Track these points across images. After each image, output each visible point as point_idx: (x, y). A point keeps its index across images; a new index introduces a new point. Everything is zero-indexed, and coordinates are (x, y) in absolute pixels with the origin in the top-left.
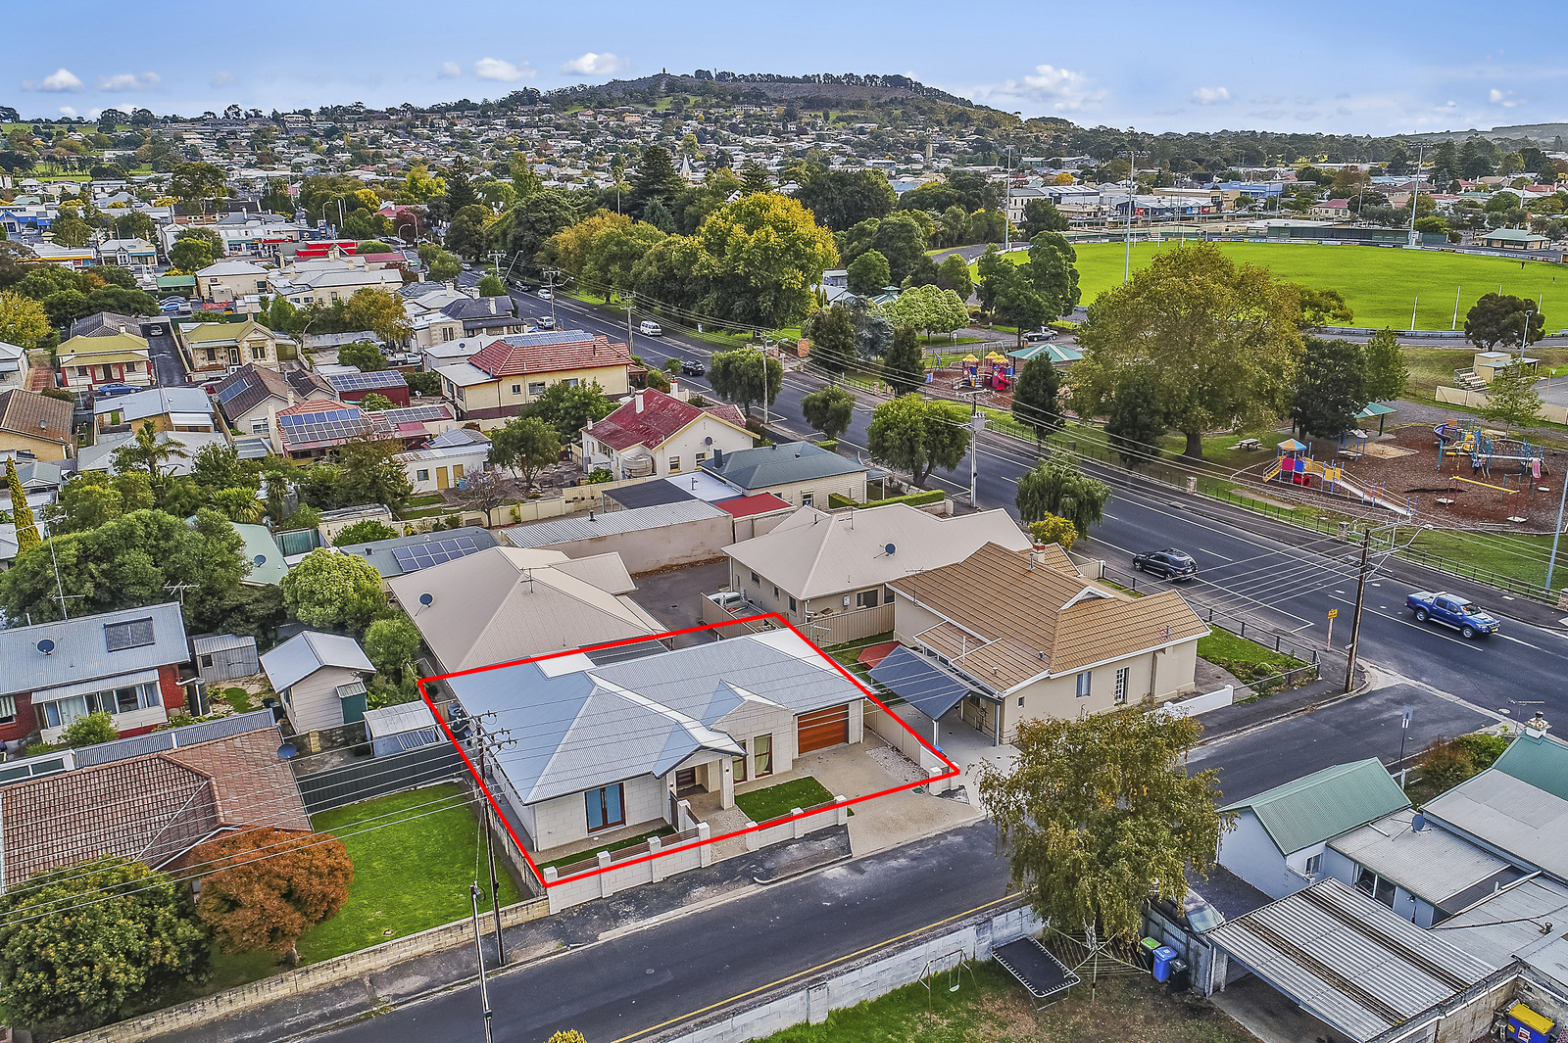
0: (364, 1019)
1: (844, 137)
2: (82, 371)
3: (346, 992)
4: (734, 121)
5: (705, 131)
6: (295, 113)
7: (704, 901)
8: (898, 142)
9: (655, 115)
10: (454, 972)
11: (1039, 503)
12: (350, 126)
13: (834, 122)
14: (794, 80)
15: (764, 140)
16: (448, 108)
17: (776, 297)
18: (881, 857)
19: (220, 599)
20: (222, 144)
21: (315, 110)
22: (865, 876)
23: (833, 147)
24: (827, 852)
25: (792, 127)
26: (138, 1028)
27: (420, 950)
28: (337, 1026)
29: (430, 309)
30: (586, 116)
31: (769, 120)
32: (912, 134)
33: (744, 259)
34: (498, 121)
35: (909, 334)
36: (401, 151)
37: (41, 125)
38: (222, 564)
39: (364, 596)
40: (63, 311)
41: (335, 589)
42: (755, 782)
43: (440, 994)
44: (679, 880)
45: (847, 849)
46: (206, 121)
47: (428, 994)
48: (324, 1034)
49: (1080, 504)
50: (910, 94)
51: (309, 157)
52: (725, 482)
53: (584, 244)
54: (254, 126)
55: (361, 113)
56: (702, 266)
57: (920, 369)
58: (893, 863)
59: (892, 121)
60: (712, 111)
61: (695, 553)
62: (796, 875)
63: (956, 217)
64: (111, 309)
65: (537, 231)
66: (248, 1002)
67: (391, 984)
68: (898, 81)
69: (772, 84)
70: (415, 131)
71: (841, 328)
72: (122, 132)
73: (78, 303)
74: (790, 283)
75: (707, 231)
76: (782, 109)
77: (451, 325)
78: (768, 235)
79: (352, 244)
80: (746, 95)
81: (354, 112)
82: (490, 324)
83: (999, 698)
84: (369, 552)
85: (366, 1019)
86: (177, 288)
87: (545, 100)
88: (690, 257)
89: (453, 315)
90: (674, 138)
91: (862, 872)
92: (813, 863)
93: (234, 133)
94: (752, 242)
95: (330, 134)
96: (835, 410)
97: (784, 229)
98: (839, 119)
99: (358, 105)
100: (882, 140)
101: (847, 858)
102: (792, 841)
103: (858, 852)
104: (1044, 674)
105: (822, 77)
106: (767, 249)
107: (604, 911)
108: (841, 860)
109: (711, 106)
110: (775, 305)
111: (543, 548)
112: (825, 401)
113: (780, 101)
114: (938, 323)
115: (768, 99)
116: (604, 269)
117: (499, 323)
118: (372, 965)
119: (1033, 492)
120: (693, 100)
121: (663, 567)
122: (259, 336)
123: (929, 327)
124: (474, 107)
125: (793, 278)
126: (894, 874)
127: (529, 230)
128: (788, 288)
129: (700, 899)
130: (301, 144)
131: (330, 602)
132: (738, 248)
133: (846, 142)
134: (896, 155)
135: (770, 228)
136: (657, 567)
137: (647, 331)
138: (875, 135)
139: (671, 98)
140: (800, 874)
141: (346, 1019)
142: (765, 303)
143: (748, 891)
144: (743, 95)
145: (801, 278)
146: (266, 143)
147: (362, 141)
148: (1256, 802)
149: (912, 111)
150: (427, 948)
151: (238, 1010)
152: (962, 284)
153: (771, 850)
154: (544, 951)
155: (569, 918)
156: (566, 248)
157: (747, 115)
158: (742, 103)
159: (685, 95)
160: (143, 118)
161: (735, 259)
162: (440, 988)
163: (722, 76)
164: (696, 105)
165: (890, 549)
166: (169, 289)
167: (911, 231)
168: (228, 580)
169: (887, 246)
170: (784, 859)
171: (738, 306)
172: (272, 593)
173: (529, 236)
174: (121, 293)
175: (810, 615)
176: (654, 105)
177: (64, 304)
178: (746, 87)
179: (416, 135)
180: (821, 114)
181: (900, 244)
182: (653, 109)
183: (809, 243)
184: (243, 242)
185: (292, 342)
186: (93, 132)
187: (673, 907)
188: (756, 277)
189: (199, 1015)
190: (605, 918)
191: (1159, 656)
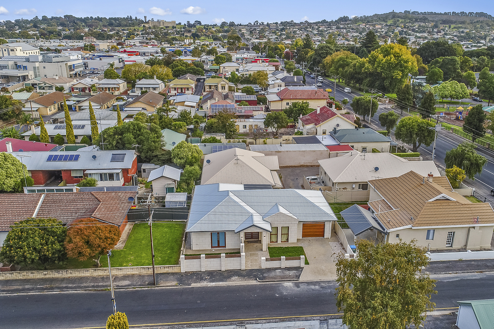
0: (104, 291)
1: (455, 34)
2: (175, 89)
3: (105, 280)
4: (414, 28)
5: (403, 31)
6: (273, 23)
7: (236, 282)
8: (476, 36)
9: (386, 25)
10: (139, 283)
11: (454, 162)
12: (288, 28)
13: (452, 29)
14: (441, 14)
15: (424, 34)
16: (319, 22)
17: (391, 81)
18: (309, 283)
19: (153, 152)
20: (251, 32)
21: (279, 23)
22: (299, 289)
23: (449, 38)
24: (290, 276)
25: (435, 30)
26: (42, 274)
27: (134, 273)
28: (95, 290)
29: (278, 79)
30: (362, 26)
31: (427, 28)
32: (483, 33)
33: (380, 67)
34: (334, 27)
35: (431, 95)
36: (301, 36)
37: (206, 26)
38: (154, 142)
39: (193, 158)
40: (179, 73)
41: (184, 154)
42: (280, 243)
43: (131, 289)
44: (230, 272)
45: (298, 277)
46: (249, 25)
47: (127, 288)
48: (90, 292)
49: (472, 164)
50: (485, 19)
51: (274, 37)
52: (335, 140)
53: (333, 61)
54: (261, 27)
55: (292, 24)
56: (365, 68)
57: (433, 109)
58: (313, 287)
59: (476, 28)
60: (407, 24)
61: (314, 162)
62: (273, 281)
63: (483, 60)
64: (191, 73)
65: (321, 57)
66: (76, 275)
67: (119, 282)
68: (482, 14)
69: (432, 15)
70: (307, 29)
71: (407, 92)
72: (226, 28)
73: (183, 70)
74: (396, 76)
75: (371, 56)
76: (433, 24)
77: (281, 84)
78: (391, 58)
79: (268, 60)
80: (420, 19)
81: (290, 23)
82: (293, 84)
83: (387, 232)
84: (205, 145)
85: (105, 290)
86: (214, 69)
87: (350, 20)
88: (362, 65)
89: (283, 81)
90: (391, 33)
91: (298, 287)
92: (282, 278)
93: (255, 29)
94: (384, 60)
95: (282, 30)
96: (390, 120)
97: (398, 56)
98: (455, 28)
99: (292, 21)
100: (470, 35)
101: (297, 280)
102: (280, 268)
103: (302, 279)
104: (409, 226)
105: (451, 13)
106: (390, 63)
107: (198, 276)
108: (294, 280)
109: (407, 23)
110: (390, 84)
111: (259, 152)
112: (387, 116)
113: (433, 21)
114: (455, 95)
115: (428, 20)
116: (337, 69)
117: (296, 84)
118: (117, 273)
119: (452, 157)
120: (401, 20)
121: (301, 165)
122: (224, 83)
123: (451, 97)
124: (327, 22)
125: (398, 74)
126: (310, 291)
127: (319, 56)
128: (396, 78)
129: (233, 281)
130: (273, 33)
131: (183, 158)
132: (379, 63)
133: (455, 36)
134: (474, 41)
135: (392, 56)
136: (299, 165)
137: (346, 91)
138: (467, 34)
139: (393, 20)
140: (275, 281)
141: (99, 289)
142: (387, 83)
143: (253, 282)
144: (419, 19)
145: (401, 74)
146: (263, 32)
147: (291, 32)
148: (474, 303)
149: (484, 25)
150: (136, 273)
151: (73, 276)
152: (472, 82)
153: (269, 270)
154: (171, 284)
155: (186, 275)
156: (327, 62)
157: (420, 26)
158: (419, 22)
159: (398, 19)
160: (232, 24)
161: (378, 66)
162: (132, 287)
163: (414, 13)
164: (402, 22)
165: (377, 169)
166: (212, 69)
167: (455, 62)
168: (155, 147)
169: (445, 67)
170: (272, 274)
171: (377, 83)
172: (169, 153)
173: (318, 58)
174: (195, 69)
175: (337, 189)
176: (387, 22)
177: (179, 71)
178: (421, 16)
179: (307, 31)
180: (448, 26)
181: (450, 67)
182: (386, 23)
183: (407, 62)
184: (240, 58)
185: (234, 86)
186: (218, 28)
187: (222, 281)
188: (384, 74)
189: (60, 275)
190: (197, 279)
191: (471, 230)
